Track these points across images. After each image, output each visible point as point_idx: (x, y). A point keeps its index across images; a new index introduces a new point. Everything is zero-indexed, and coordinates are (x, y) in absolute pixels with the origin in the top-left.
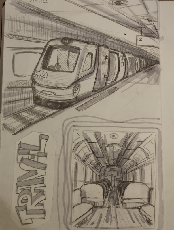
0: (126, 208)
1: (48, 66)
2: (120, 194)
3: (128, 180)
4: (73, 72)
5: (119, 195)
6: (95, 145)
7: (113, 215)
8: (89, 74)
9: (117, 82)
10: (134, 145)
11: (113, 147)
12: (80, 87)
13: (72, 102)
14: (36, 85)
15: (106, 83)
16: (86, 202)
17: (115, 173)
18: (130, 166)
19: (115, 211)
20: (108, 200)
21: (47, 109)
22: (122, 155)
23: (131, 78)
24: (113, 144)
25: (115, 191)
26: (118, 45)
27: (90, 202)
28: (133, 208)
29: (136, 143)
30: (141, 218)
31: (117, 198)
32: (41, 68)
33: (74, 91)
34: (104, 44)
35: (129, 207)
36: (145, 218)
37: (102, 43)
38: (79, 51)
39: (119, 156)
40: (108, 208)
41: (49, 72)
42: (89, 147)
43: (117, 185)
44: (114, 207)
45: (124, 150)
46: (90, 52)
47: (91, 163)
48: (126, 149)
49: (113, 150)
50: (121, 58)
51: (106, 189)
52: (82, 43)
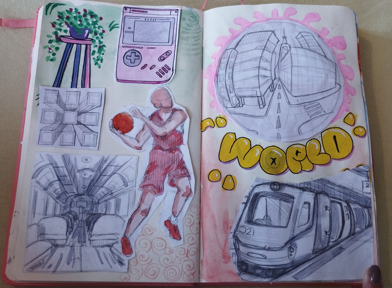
0: (94, 247)
1: (254, 220)
2: (89, 229)
3: (99, 212)
4: (286, 227)
5: (86, 230)
6: (62, 171)
7: (77, 255)
8: (307, 230)
9: (342, 241)
10: (111, 170)
11: (84, 173)
12: (296, 248)
13: (287, 268)
14: (240, 245)
15: (329, 242)
16: (43, 240)
17: (84, 204)
18: (103, 195)
19: (81, 250)
20: (72, 237)
21: (255, 278)
22: (95, 182)
23: (359, 235)
24: (85, 169)
25: (83, 225)
26: (340, 192)
27: (49, 240)
28: (103, 247)
29: (113, 167)
30: (112, 258)
31: (84, 234)
32: (245, 222)
33: (290, 253)
34: (323, 190)
35: (98, 245)
36: (116, 257)
37: (320, 190)
38: (292, 200)
39: (90, 183)
40: (72, 247)
41: (255, 227)
42: (54, 173)
43: (85, 218)
44: (79, 245)
45: (98, 176)
46: (306, 201)
47: (55, 191)
48: (101, 175)
49: (84, 176)
50: (345, 209)
51: (70, 224)
52: (296, 189)
